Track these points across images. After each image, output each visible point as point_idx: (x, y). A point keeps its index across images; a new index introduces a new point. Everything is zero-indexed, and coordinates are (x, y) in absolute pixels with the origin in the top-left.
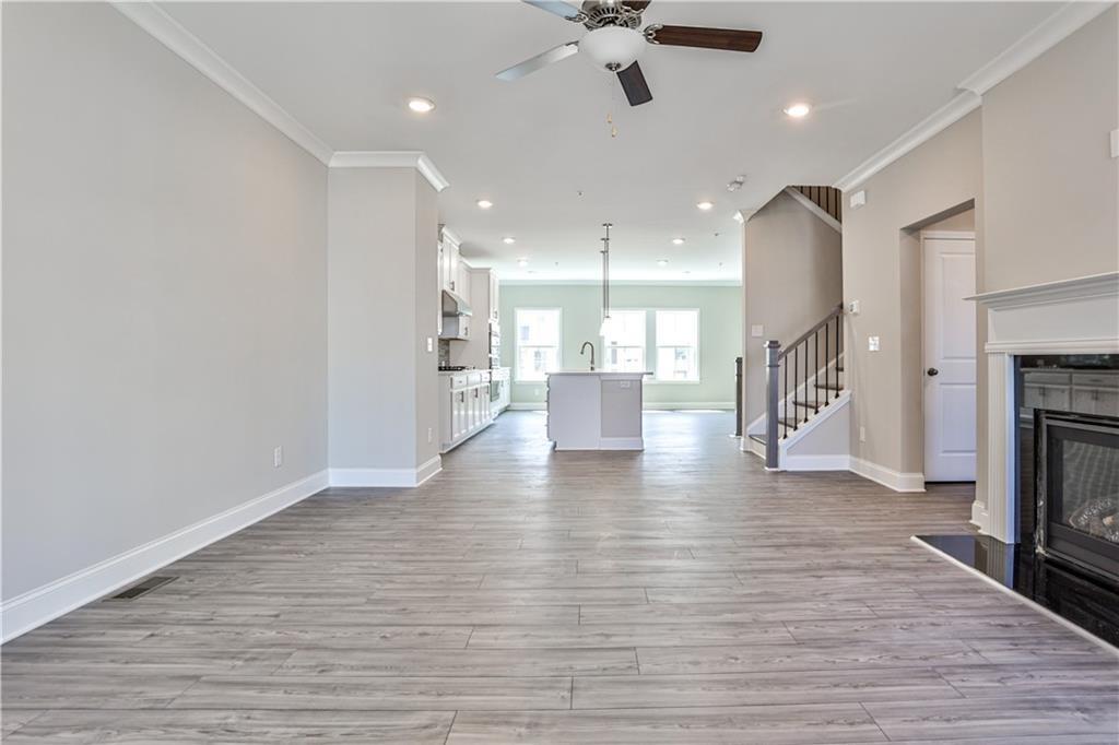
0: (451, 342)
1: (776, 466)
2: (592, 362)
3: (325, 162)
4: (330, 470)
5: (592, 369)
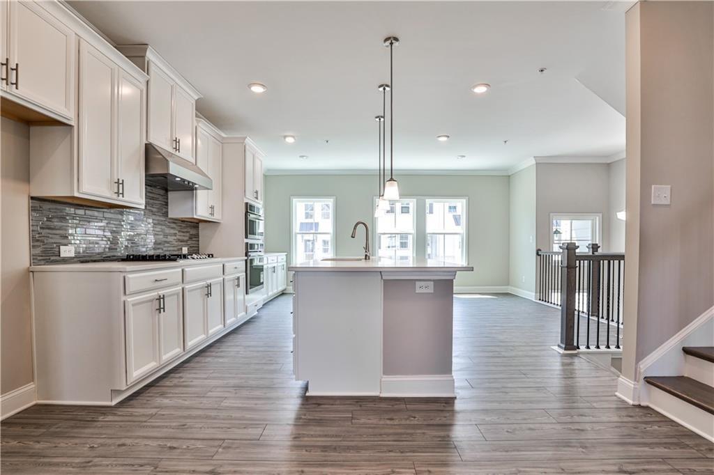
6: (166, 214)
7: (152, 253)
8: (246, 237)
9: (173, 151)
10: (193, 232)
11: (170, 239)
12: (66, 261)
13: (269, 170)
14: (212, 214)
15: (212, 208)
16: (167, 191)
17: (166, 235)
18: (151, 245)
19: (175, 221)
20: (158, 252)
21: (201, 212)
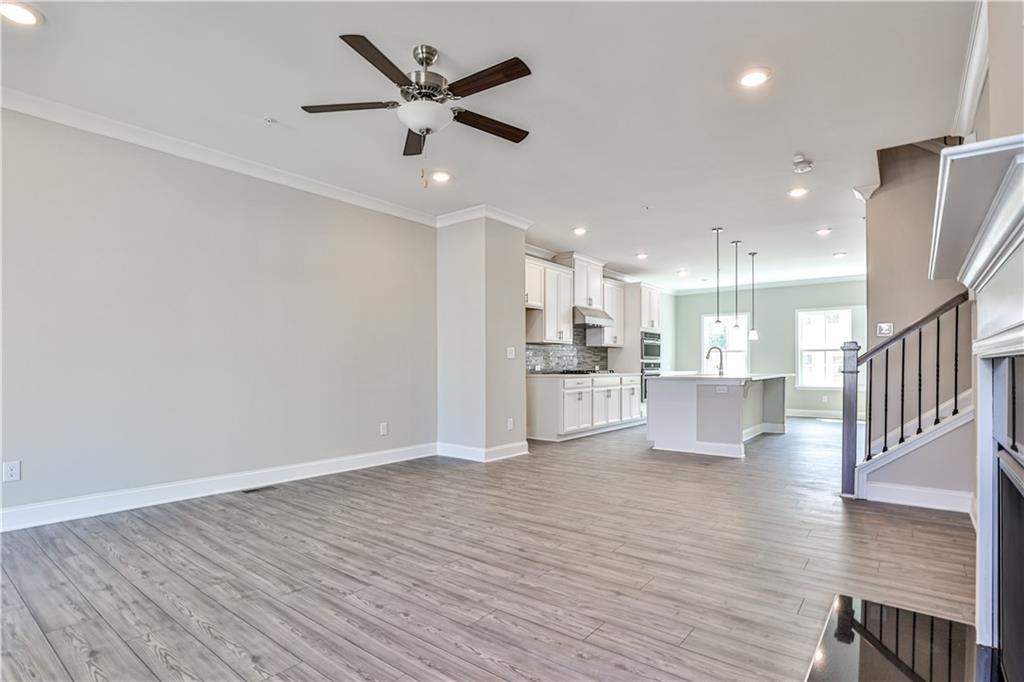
0: (609, 350)
1: (853, 493)
2: (721, 368)
3: (432, 225)
4: (438, 443)
5: (721, 374)
6: (585, 344)
7: (576, 369)
8: (642, 358)
9: (588, 306)
10: (603, 355)
11: (588, 360)
12: (537, 373)
13: (679, 291)
14: (615, 342)
15: (615, 338)
16: (585, 329)
17: (584, 358)
18: (576, 365)
19: (590, 348)
20: (580, 369)
21: (607, 341)
